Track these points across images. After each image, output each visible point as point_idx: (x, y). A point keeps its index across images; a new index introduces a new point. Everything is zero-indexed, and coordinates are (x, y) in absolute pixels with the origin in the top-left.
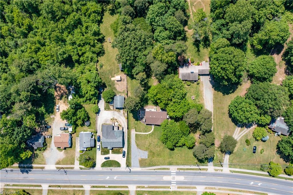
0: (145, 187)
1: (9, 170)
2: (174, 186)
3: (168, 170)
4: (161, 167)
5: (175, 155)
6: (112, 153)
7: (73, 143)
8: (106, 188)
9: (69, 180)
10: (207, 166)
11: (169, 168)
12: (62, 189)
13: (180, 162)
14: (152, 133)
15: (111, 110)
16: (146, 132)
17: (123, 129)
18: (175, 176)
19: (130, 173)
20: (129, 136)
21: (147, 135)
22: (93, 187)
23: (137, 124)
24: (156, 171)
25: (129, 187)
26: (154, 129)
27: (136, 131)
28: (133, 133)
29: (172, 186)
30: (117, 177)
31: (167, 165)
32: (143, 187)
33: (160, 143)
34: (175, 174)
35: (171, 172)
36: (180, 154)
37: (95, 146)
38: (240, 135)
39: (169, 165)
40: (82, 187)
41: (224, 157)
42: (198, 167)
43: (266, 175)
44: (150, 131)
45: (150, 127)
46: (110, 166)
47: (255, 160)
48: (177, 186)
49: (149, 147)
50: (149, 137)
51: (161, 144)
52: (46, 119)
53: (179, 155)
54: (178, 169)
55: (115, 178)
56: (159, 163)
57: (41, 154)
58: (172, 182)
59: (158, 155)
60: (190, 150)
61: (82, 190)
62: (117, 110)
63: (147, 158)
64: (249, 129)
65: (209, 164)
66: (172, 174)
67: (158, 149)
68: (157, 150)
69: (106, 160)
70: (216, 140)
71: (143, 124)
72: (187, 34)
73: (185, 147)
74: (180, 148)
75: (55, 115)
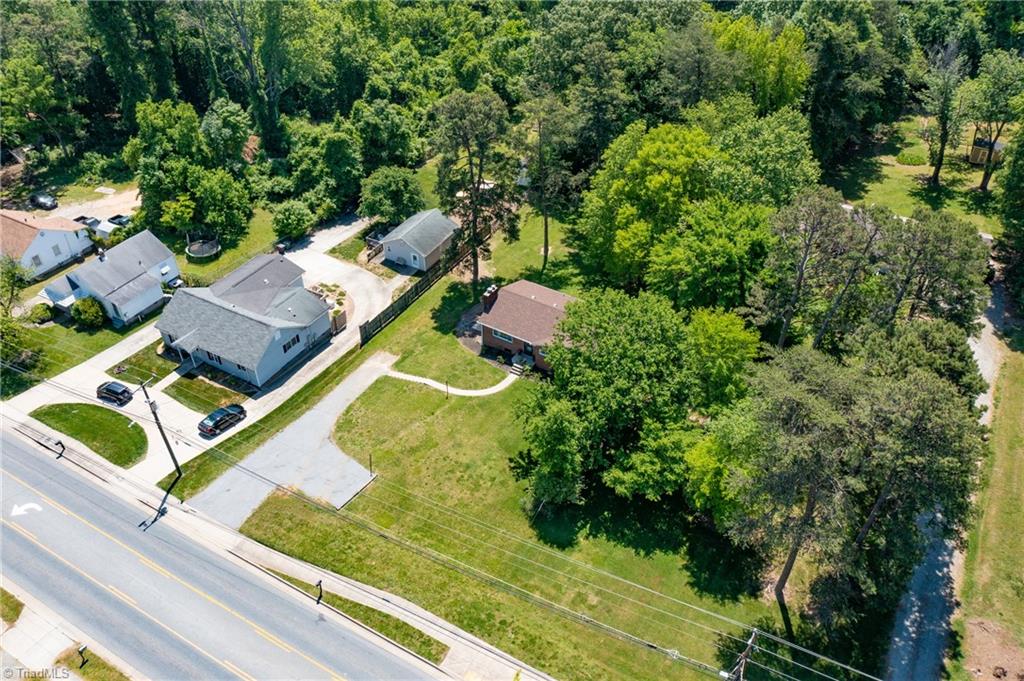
3: (429, 656)
4: (386, 609)
5: (558, 587)
11: (444, 649)
13: (565, 650)
14: (484, 403)
15: (358, 264)
16: (453, 381)
19: (138, 533)
20: (342, 370)
21: (448, 398)
23: (427, 341)
24: (322, 618)
26: (514, 387)
27: (396, 365)
28: (376, 366)
30: (39, 508)
31: (446, 617)
36: (598, 593)
39: (460, 624)
44: (476, 387)
45: (495, 372)
49: (407, 460)
50: (452, 410)
51: (495, 473)
53: (593, 600)
55: (19, 510)
56: (391, 573)
59: (426, 529)
67: (457, 493)
68: (442, 498)
69: (100, 403)
70: (993, 624)
71: (466, 349)
72: (885, 170)
73: (673, 565)
74: (622, 553)
75: (118, 192)
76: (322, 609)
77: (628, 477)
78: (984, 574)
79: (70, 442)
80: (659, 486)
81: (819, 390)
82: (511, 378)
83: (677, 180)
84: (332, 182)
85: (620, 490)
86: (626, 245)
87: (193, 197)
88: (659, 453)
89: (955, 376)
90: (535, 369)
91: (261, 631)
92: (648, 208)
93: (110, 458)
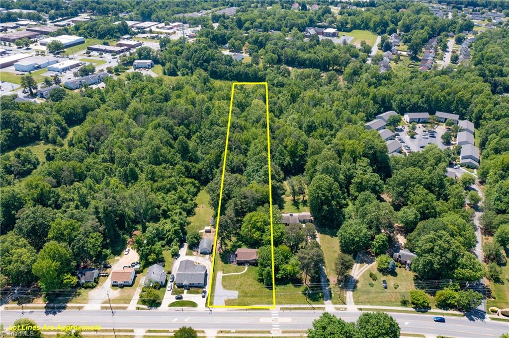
0: (232, 331)
1: (27, 312)
2: (277, 330)
3: (267, 310)
6: (187, 293)
7: (136, 282)
8: (170, 332)
9: (115, 323)
10: (324, 304)
11: (269, 308)
12: (99, 333)
13: (284, 301)
14: (245, 273)
15: (194, 255)
16: (237, 272)
17: (206, 272)
18: (278, 317)
19: (210, 315)
20: (214, 278)
21: (238, 275)
22: (150, 331)
23: (225, 267)
25: (206, 332)
26: (248, 268)
27: (223, 273)
28: (220, 275)
29: (274, 330)
30: (189, 319)
32: (229, 332)
33: (256, 282)
34: (278, 315)
35: (271, 313)
37: (165, 286)
38: (360, 270)
39: (267, 304)
40: (132, 331)
41: (346, 294)
42: (310, 306)
43: (411, 312)
44: (242, 271)
45: (243, 267)
46: (181, 306)
47: (390, 296)
48: (281, 331)
49: (241, 287)
50: (241, 277)
52: (107, 261)
53: (283, 294)
54: (281, 308)
55: (186, 320)
56: (253, 302)
57: (85, 293)
58: (273, 326)
60: (298, 288)
61: (130, 336)
62: (202, 255)
63: (237, 298)
64: (371, 265)
65: (325, 302)
66: (272, 315)
67: (253, 289)
68: (251, 290)
69: (177, 300)
70: (331, 276)
71: (234, 265)
72: (285, 200)
73: (290, 285)
74: (283, 287)
75: (121, 257)
76: (248, 311)
77: (280, 275)
78: (328, 270)
79: (183, 308)
80: (285, 275)
81: (305, 254)
82: (246, 268)
83: (262, 223)
84: (178, 239)
85: (279, 277)
86: (257, 237)
87: (155, 253)
88: (283, 270)
89: (318, 247)
90: (250, 264)
91: (242, 317)
92: (258, 229)
93: (192, 307)
